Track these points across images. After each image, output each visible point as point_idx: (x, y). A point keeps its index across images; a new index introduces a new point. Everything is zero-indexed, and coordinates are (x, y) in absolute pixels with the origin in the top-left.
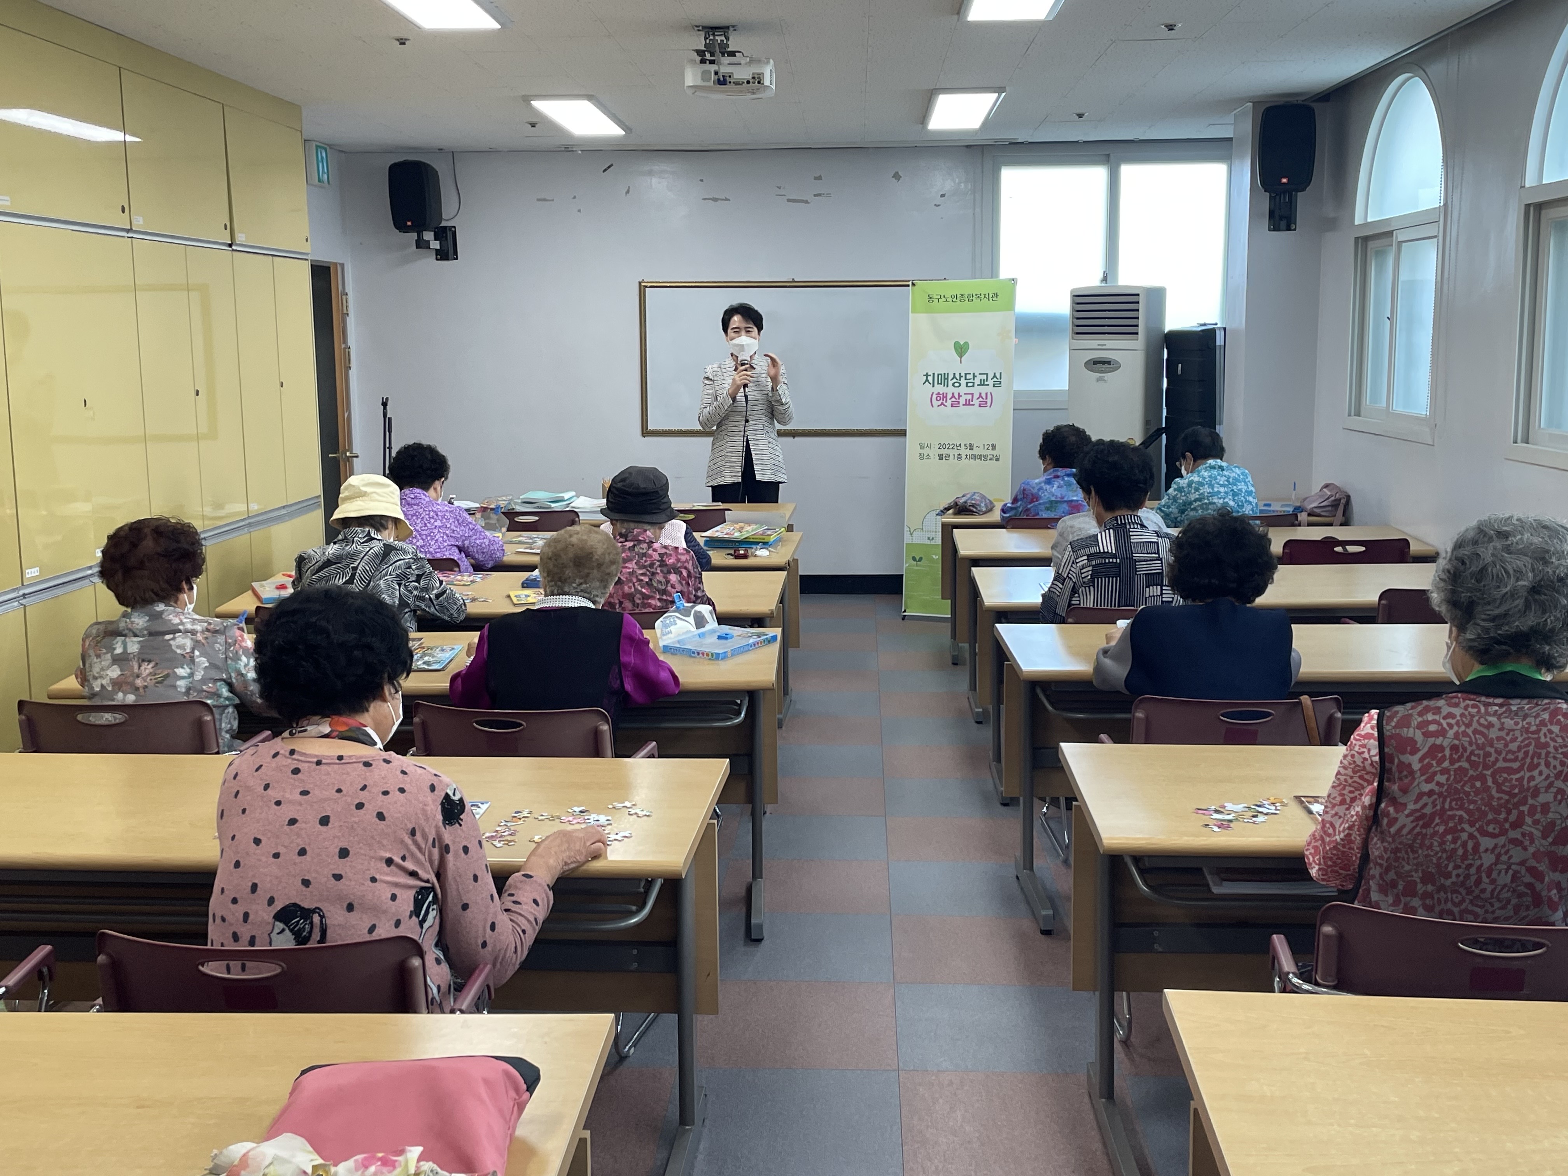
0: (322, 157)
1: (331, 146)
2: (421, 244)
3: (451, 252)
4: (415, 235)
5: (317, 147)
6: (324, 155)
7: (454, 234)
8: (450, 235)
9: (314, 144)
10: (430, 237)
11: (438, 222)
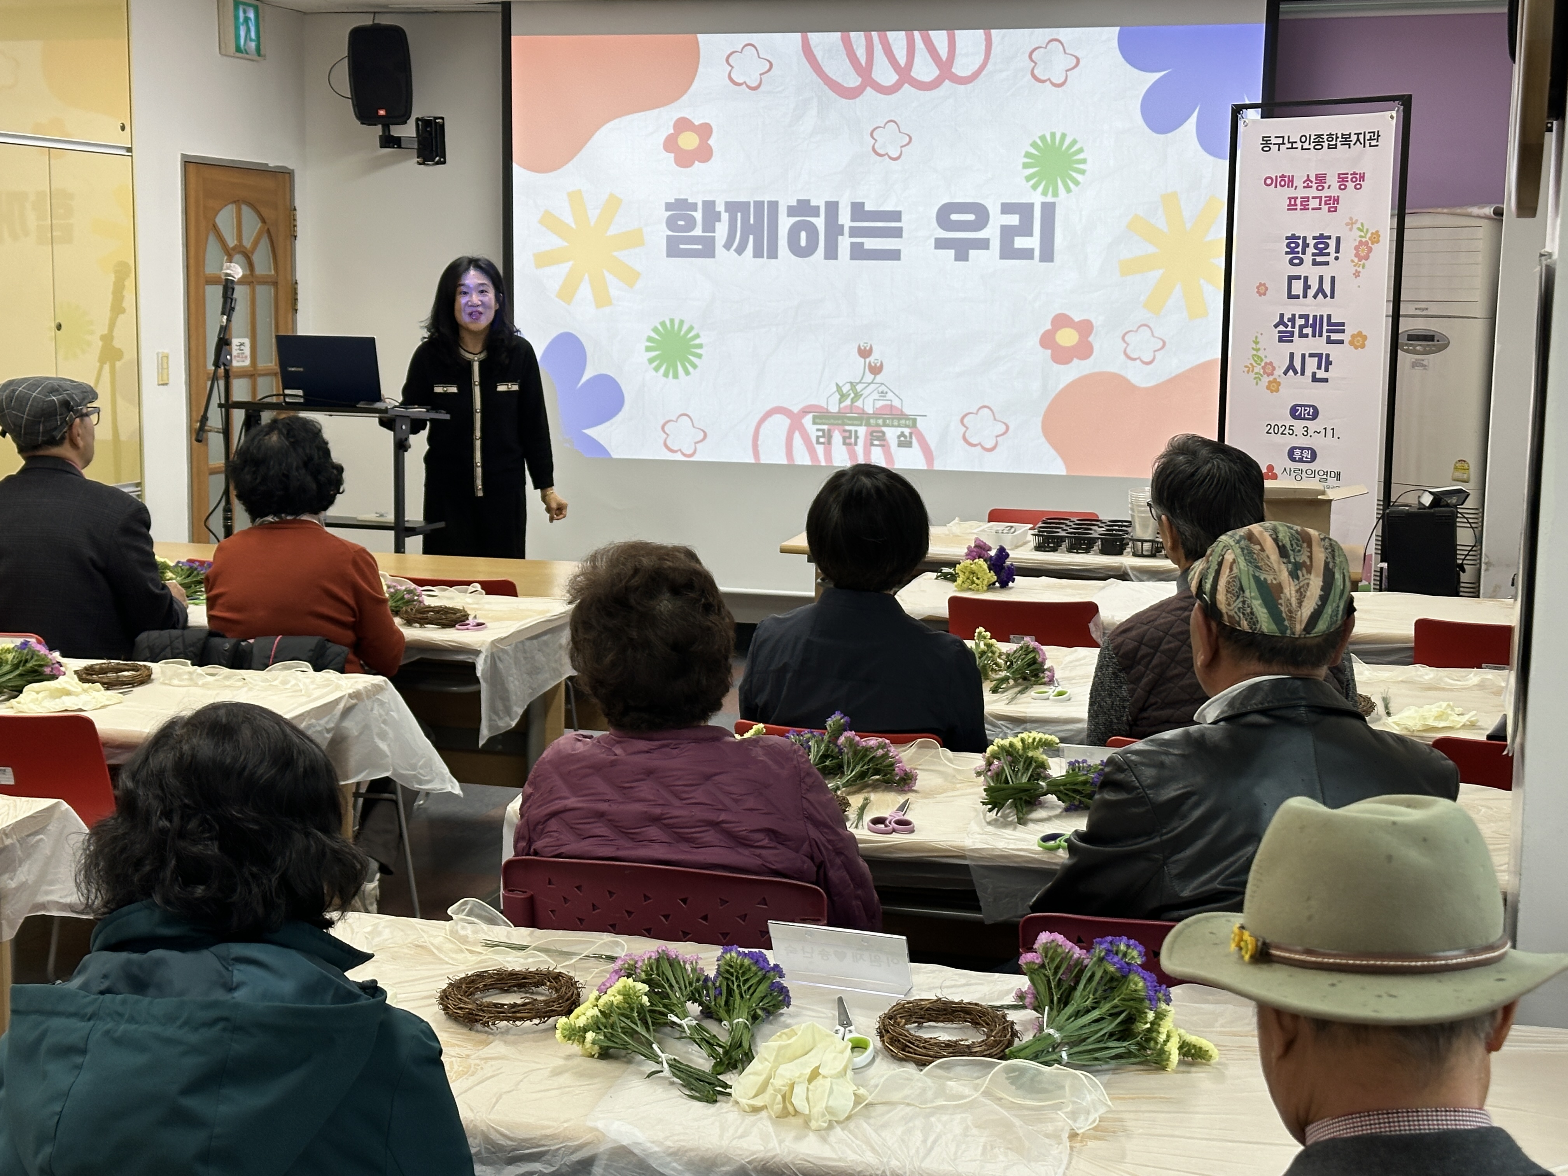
0: (247, 19)
2: (389, 141)
3: (437, 153)
4: (378, 130)
6: (251, 15)
7: (442, 126)
8: (436, 128)
10: (408, 131)
11: (420, 109)
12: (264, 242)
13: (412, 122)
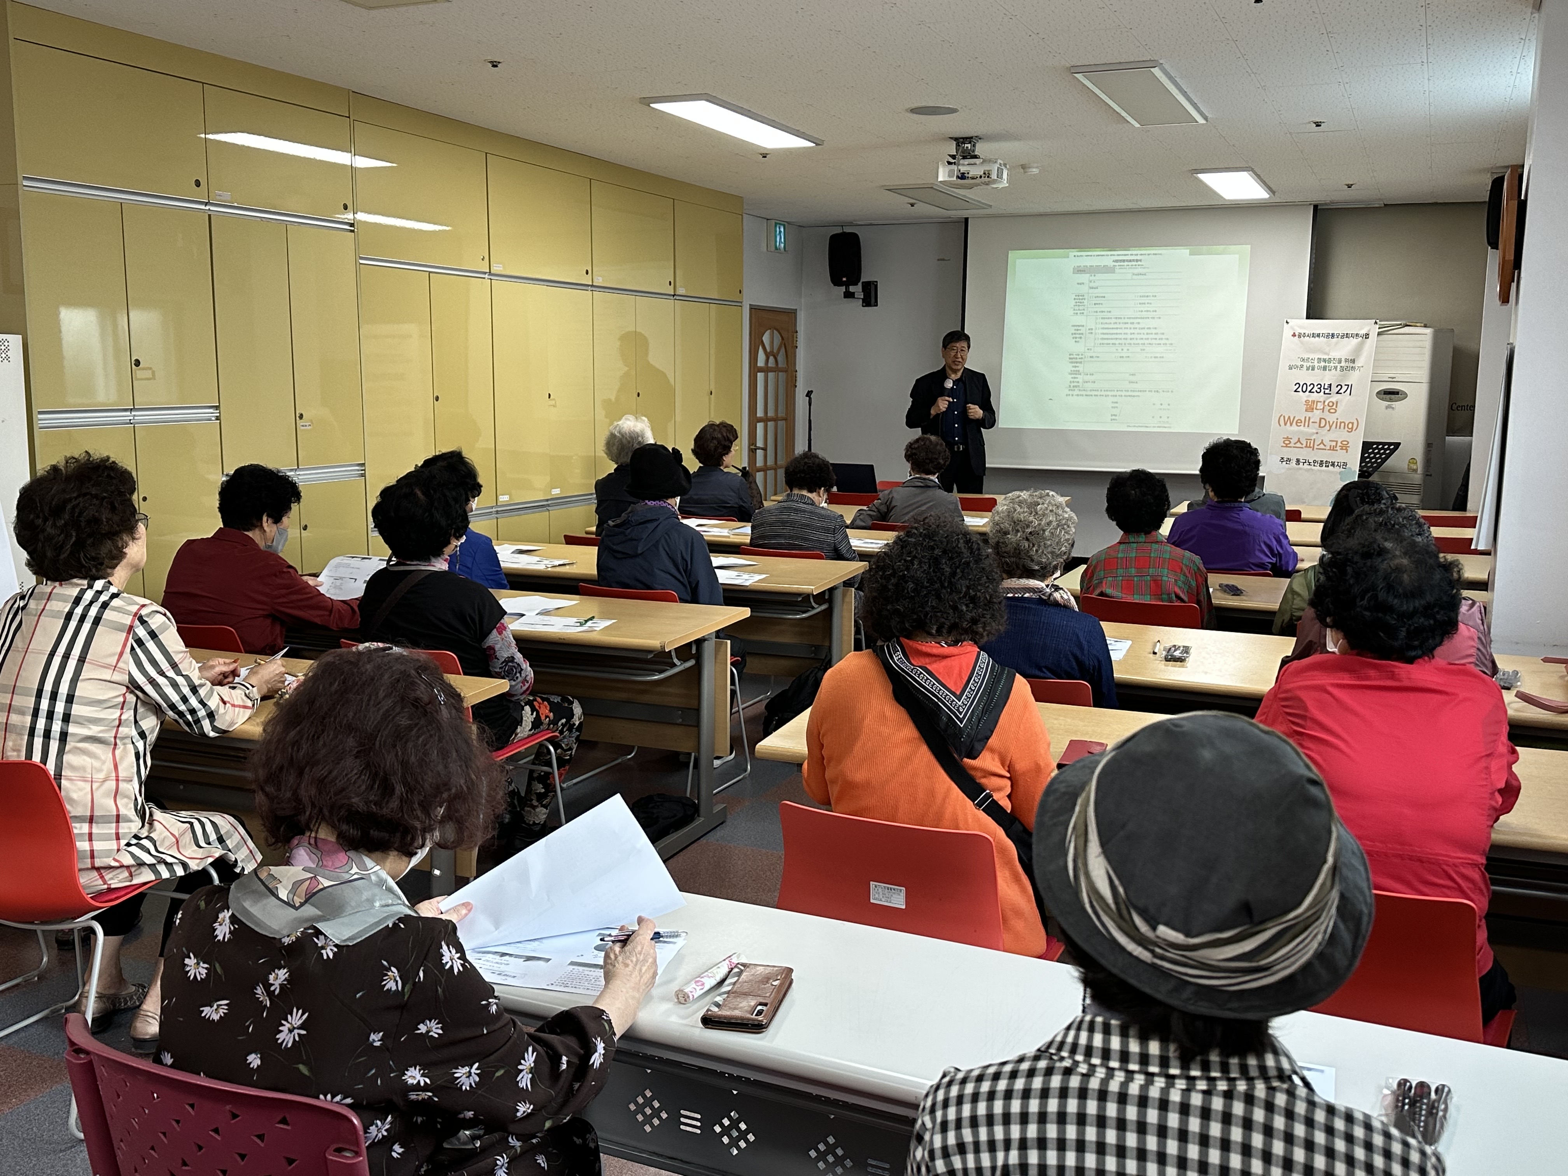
0: (780, 232)
1: (788, 223)
2: (849, 295)
3: (873, 300)
4: (843, 289)
5: (776, 224)
6: (782, 230)
7: (876, 287)
8: (873, 287)
9: (773, 222)
10: (857, 289)
11: (864, 278)
12: (783, 350)
13: (860, 284)
